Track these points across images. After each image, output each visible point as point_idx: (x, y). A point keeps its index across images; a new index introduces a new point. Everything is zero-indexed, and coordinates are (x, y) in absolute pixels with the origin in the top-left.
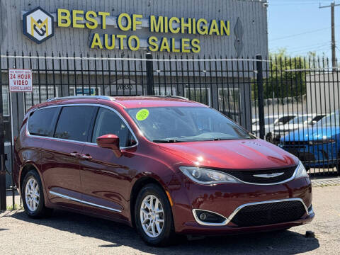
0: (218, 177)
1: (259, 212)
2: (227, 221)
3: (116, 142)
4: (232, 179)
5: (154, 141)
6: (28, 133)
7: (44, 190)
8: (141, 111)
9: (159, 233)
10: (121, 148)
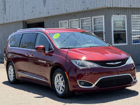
0: (90, 65)
1: (109, 81)
2: (94, 86)
3: (44, 49)
4: (96, 65)
5: (61, 48)
6: (9, 46)
7: (15, 71)
8: (56, 34)
9: (63, 91)
10: (46, 52)
